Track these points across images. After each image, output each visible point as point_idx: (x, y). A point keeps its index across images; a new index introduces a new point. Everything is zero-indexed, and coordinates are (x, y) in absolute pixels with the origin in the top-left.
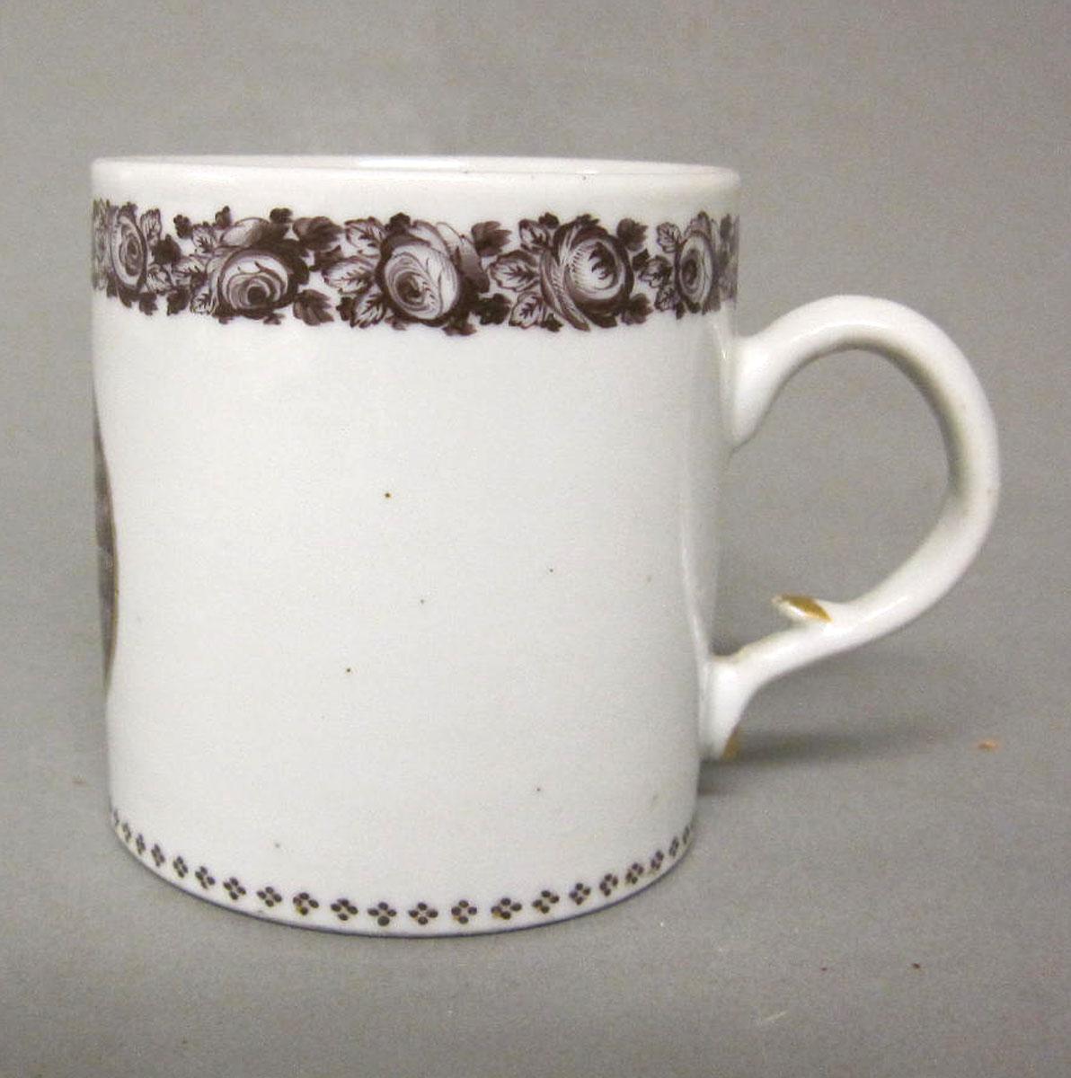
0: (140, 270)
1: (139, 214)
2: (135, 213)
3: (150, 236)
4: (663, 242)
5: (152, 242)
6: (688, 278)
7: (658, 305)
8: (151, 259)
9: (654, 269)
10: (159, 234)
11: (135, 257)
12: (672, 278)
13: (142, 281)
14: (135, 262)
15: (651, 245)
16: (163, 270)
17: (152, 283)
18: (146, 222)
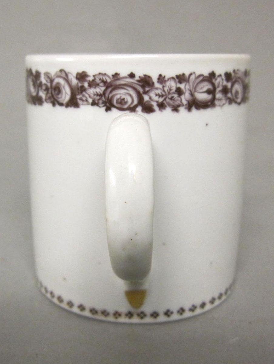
4: (47, 79)
6: (56, 92)
7: (46, 100)
9: (44, 88)
12: (50, 91)
15: (43, 80)
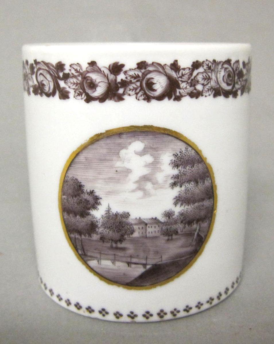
0: (233, 83)
1: (232, 62)
2: (231, 62)
3: (236, 70)
5: (237, 72)
8: (236, 78)
10: (239, 68)
11: (231, 79)
13: (234, 86)
14: (231, 81)
16: (240, 81)
17: (237, 86)
18: (235, 65)
